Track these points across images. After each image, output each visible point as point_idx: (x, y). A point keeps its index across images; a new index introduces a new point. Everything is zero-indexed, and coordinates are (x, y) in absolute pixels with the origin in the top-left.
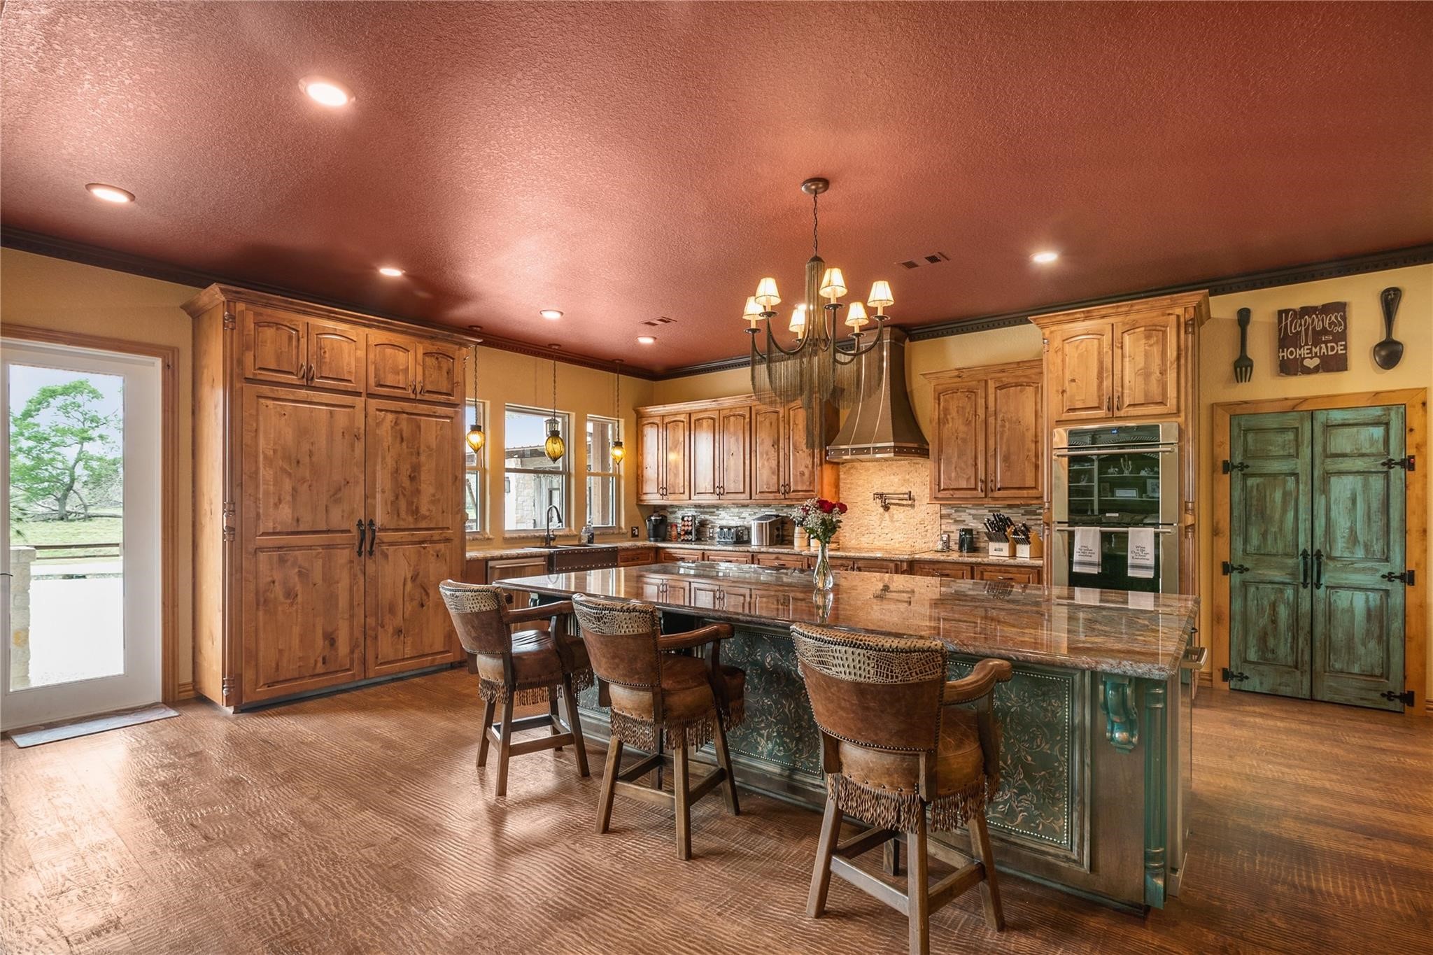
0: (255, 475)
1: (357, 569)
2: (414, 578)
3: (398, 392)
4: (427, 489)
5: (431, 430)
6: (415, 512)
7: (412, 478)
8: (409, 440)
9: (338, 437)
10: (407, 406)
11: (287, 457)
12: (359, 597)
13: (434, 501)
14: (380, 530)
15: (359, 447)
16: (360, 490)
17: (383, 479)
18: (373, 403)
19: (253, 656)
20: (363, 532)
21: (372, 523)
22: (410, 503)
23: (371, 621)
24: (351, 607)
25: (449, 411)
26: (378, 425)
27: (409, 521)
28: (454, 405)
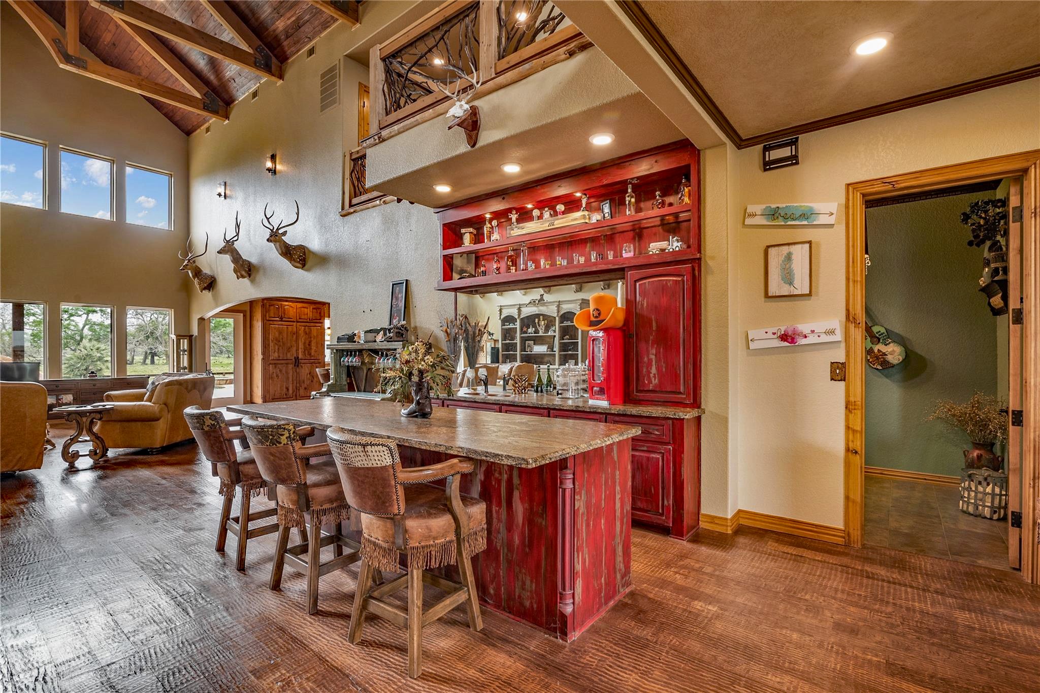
0: (269, 345)
1: (294, 370)
2: (310, 374)
3: (305, 320)
4: (314, 348)
5: (314, 331)
6: (310, 354)
7: (309, 345)
8: (308, 334)
9: (289, 334)
10: (308, 324)
11: (276, 340)
12: (295, 378)
13: (316, 352)
14: (301, 359)
15: (295, 337)
16: (295, 349)
17: (301, 346)
18: (298, 324)
19: (269, 392)
20: (296, 360)
21: (298, 357)
22: (309, 352)
23: (298, 385)
24: (293, 380)
25: (320, 325)
26: (300, 330)
27: (308, 357)
28: (322, 323)
